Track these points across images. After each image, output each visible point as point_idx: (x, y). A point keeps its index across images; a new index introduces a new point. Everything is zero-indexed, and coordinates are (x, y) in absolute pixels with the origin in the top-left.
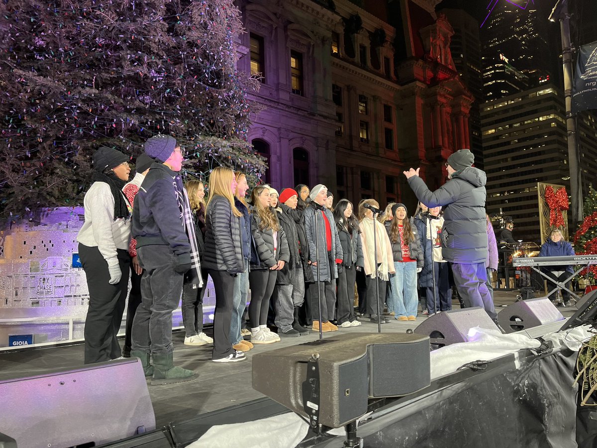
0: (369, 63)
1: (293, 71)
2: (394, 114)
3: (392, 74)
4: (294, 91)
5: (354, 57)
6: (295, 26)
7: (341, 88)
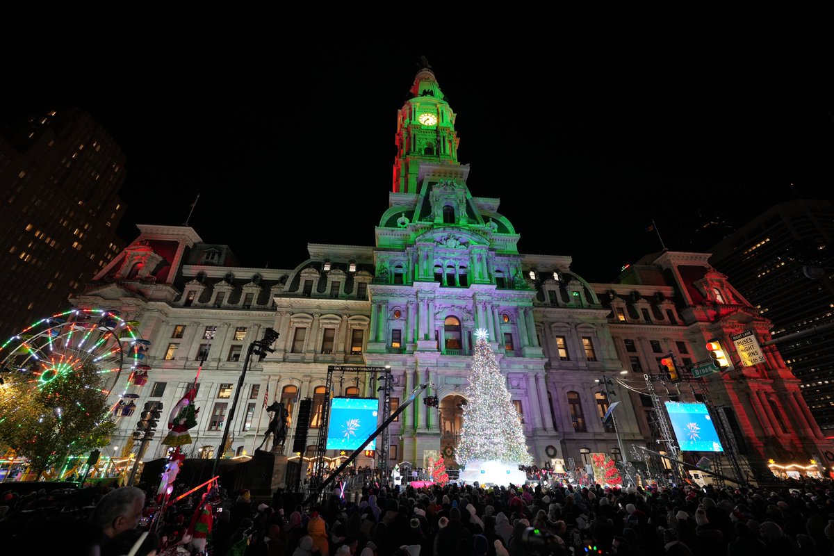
0: (653, 318)
1: (586, 347)
2: (688, 347)
3: (677, 319)
4: (589, 359)
5: (639, 318)
6: (581, 325)
7: (632, 341)
